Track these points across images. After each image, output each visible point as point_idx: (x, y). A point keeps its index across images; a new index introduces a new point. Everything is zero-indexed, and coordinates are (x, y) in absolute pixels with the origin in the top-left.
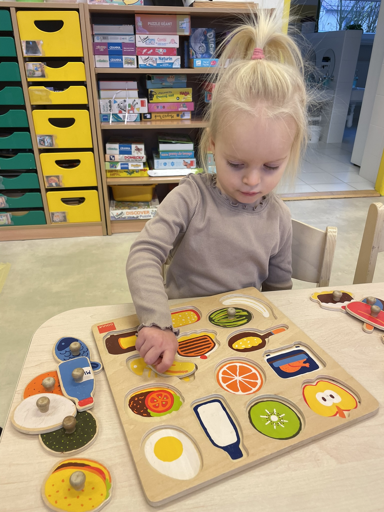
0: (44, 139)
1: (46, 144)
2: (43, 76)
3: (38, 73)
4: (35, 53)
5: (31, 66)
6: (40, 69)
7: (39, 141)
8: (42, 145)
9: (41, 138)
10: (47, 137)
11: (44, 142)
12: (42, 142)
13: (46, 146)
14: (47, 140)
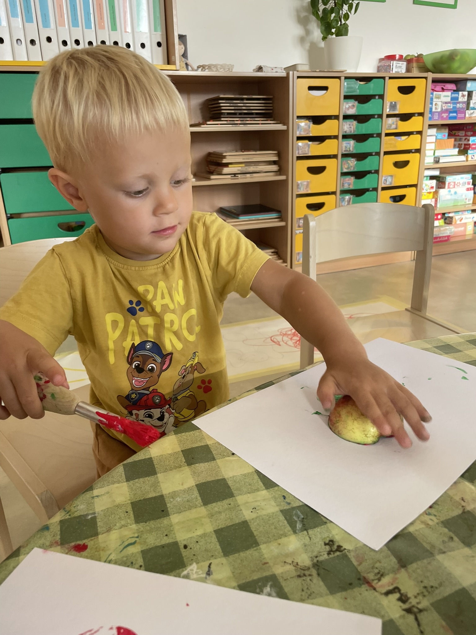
0: (387, 179)
1: (388, 183)
2: (396, 128)
3: (394, 126)
4: (394, 111)
5: (391, 120)
6: (395, 123)
7: (384, 181)
8: (384, 184)
9: (385, 179)
10: (389, 177)
11: (386, 182)
12: (385, 181)
13: (388, 184)
14: (389, 179)
